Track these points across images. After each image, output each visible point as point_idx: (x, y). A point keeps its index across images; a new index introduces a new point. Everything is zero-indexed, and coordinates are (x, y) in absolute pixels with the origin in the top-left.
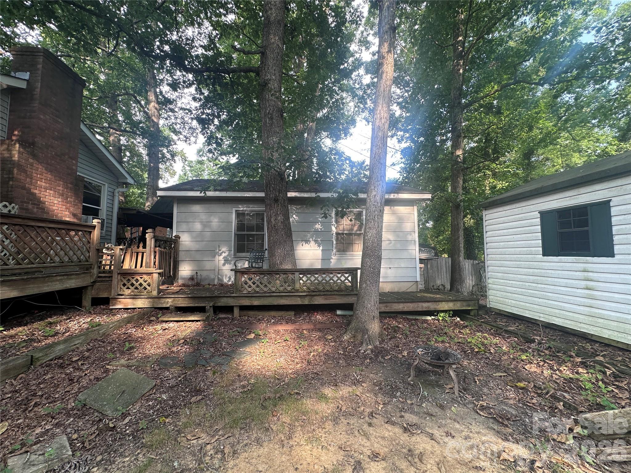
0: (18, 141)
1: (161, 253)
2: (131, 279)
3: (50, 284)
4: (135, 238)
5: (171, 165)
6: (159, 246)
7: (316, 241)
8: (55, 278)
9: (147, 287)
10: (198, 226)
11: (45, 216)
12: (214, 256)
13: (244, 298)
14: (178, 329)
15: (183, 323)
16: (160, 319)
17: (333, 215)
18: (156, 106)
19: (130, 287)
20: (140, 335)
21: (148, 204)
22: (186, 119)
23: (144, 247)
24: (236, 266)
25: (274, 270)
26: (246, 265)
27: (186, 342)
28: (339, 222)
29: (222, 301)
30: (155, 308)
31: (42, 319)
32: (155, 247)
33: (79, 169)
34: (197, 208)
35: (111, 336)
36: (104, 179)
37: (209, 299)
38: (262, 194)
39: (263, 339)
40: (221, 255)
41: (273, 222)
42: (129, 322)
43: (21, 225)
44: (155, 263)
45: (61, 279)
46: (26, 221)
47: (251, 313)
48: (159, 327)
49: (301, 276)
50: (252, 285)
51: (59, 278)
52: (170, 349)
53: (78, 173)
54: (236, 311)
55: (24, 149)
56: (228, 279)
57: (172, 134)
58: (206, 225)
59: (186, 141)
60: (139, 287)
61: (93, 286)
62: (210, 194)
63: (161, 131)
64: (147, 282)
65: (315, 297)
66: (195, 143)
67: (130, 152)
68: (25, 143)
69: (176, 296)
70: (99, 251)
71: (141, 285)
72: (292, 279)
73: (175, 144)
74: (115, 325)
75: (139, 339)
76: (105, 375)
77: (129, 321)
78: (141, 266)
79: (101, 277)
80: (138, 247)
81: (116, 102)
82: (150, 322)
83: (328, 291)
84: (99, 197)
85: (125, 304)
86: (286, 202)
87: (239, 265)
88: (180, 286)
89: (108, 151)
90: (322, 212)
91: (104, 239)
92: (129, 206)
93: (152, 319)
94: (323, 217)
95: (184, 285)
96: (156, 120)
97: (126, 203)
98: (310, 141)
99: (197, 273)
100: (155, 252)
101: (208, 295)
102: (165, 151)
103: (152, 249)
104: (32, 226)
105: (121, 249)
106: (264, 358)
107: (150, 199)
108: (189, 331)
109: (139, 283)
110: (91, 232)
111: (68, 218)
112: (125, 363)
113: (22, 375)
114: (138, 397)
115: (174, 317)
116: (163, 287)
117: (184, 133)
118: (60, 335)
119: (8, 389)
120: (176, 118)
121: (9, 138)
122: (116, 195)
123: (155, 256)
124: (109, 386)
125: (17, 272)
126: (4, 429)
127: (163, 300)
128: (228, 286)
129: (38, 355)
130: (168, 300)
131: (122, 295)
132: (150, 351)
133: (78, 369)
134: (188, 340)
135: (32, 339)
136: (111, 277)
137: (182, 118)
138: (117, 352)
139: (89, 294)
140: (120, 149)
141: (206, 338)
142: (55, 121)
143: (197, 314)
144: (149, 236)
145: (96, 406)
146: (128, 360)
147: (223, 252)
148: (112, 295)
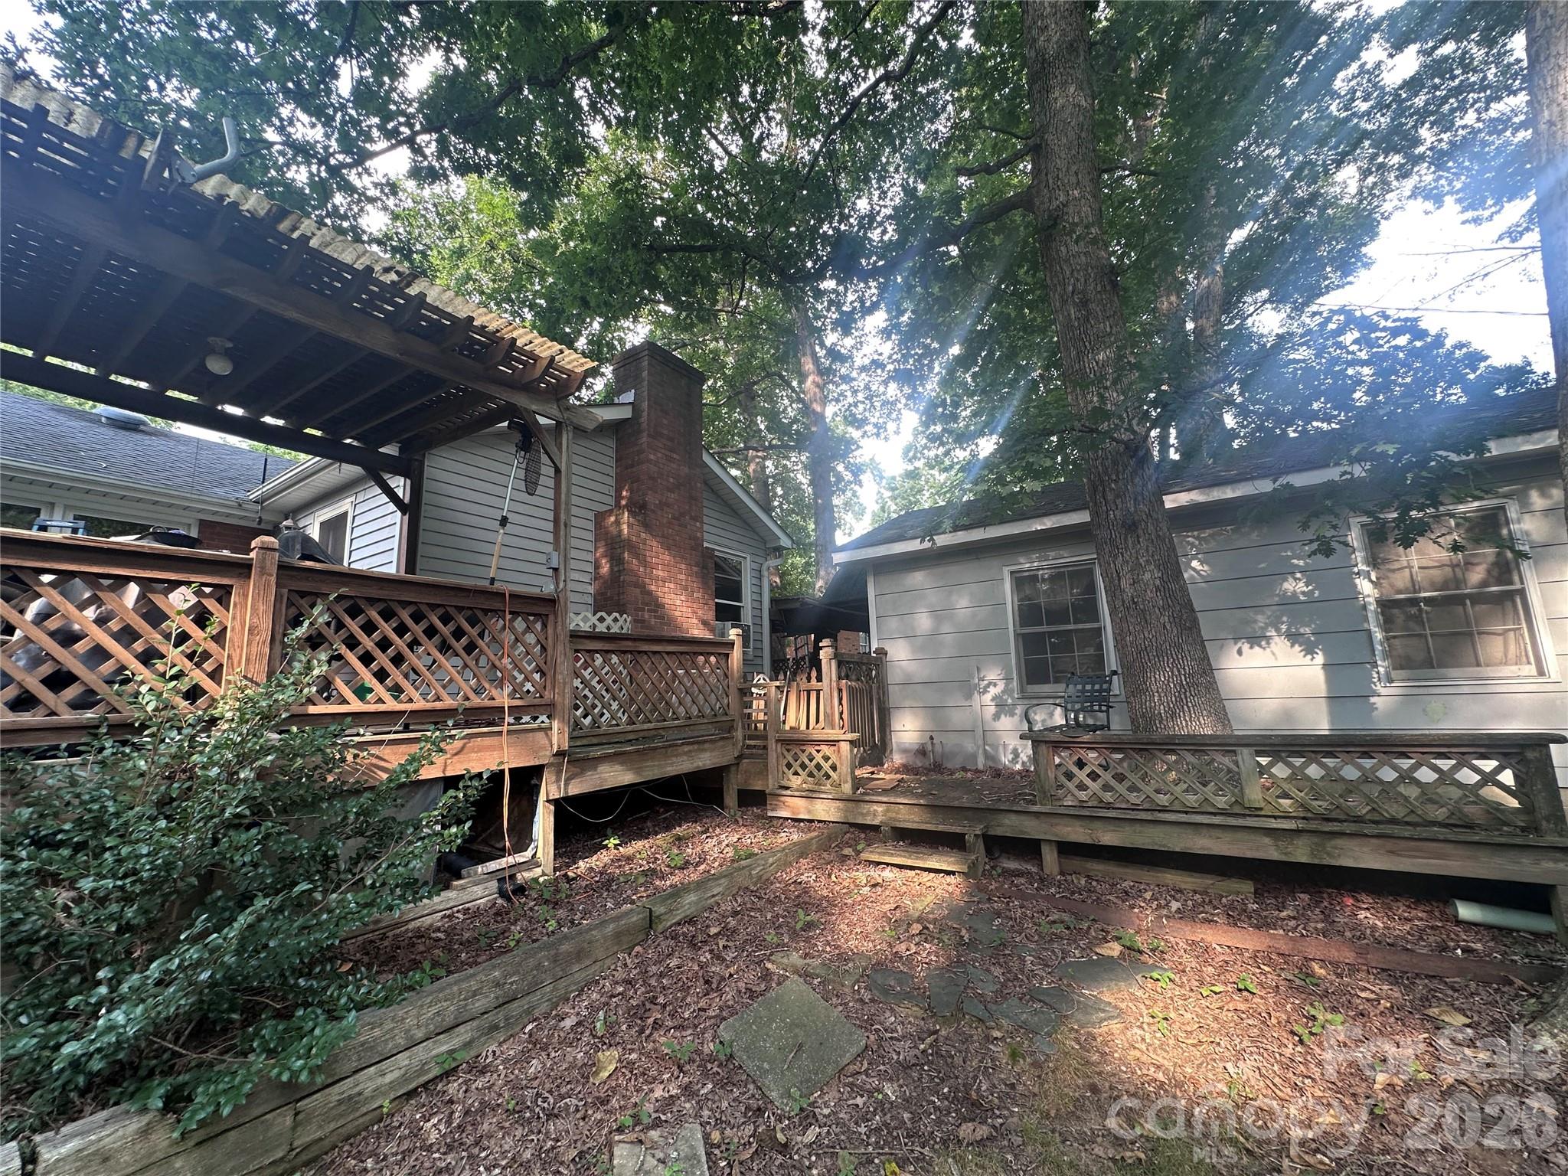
0: (626, 506)
1: (850, 689)
2: (799, 753)
3: (674, 760)
4: (803, 658)
5: (854, 494)
6: (847, 677)
7: (1293, 637)
8: (680, 749)
9: (831, 773)
10: (924, 622)
11: (667, 632)
12: (969, 696)
13: (1066, 820)
14: (904, 888)
15: (912, 873)
16: (864, 856)
17: (1354, 537)
18: (818, 379)
19: (800, 771)
20: (825, 893)
21: (820, 583)
22: (874, 388)
23: (819, 679)
24: (1029, 722)
25: (1155, 737)
26: (1059, 719)
27: (925, 935)
28: (1385, 561)
29: (1007, 822)
30: (852, 825)
31: (668, 829)
32: (840, 678)
33: (706, 536)
34: (918, 578)
35: (772, 883)
36: (742, 547)
37: (970, 813)
38: (1082, 517)
39: (1154, 967)
40: (985, 691)
41: (1129, 591)
42: (803, 855)
43: (631, 652)
44: (841, 714)
45: (690, 751)
46: (637, 644)
47: (1096, 867)
48: (861, 875)
49: (1264, 761)
50: (1088, 782)
51: (686, 748)
52: (890, 945)
53: (705, 545)
54: (1050, 857)
55: (634, 517)
56: (1010, 757)
57: (850, 429)
58: (939, 615)
59: (878, 435)
60: (815, 772)
61: (737, 765)
62: (942, 540)
63: (829, 429)
64: (830, 762)
65: (1339, 842)
67: (782, 486)
68: (638, 508)
69: (893, 800)
70: (744, 692)
71: (819, 767)
72: (1229, 771)
73: (859, 447)
74: (779, 860)
75: (825, 904)
76: (763, 987)
77: (802, 851)
78: (817, 721)
79: (749, 747)
80: (809, 679)
81: (753, 399)
82: (844, 859)
83: (1393, 821)
84: (739, 584)
85: (794, 810)
86: (1164, 526)
87: (1038, 718)
88: (897, 771)
89: (748, 493)
90: (1310, 535)
91: (751, 665)
92: (788, 593)
93: (847, 851)
94: (1314, 553)
95: (906, 768)
96: (818, 409)
97: (784, 587)
98: (1210, 332)
99: (932, 738)
100: (840, 690)
101: (966, 801)
102: (840, 468)
103: (834, 684)
104: (646, 652)
105: (779, 687)
106: (1172, 1042)
107: (822, 573)
108: (929, 899)
109: (814, 762)
110: (727, 655)
111: (698, 632)
112: (800, 962)
113: (638, 948)
114: (830, 1070)
115: (892, 855)
116: (863, 772)
117: (873, 420)
118: (692, 869)
119: (620, 975)
120: (855, 392)
121: (618, 505)
122: (765, 573)
123: (841, 699)
124: (772, 1020)
125: (631, 736)
126: (612, 1068)
127: (866, 807)
128: (1012, 774)
129: (659, 910)
130: (875, 807)
131: (787, 788)
132: (847, 941)
133: (719, 957)
134: (931, 927)
135: (654, 870)
136: (765, 748)
137: (867, 387)
138: (784, 930)
139: (733, 781)
140: (766, 484)
141: (976, 931)
142: (670, 459)
143: (946, 854)
144: (825, 655)
145: (750, 1066)
146: (806, 956)
147: (989, 684)
148: (771, 786)
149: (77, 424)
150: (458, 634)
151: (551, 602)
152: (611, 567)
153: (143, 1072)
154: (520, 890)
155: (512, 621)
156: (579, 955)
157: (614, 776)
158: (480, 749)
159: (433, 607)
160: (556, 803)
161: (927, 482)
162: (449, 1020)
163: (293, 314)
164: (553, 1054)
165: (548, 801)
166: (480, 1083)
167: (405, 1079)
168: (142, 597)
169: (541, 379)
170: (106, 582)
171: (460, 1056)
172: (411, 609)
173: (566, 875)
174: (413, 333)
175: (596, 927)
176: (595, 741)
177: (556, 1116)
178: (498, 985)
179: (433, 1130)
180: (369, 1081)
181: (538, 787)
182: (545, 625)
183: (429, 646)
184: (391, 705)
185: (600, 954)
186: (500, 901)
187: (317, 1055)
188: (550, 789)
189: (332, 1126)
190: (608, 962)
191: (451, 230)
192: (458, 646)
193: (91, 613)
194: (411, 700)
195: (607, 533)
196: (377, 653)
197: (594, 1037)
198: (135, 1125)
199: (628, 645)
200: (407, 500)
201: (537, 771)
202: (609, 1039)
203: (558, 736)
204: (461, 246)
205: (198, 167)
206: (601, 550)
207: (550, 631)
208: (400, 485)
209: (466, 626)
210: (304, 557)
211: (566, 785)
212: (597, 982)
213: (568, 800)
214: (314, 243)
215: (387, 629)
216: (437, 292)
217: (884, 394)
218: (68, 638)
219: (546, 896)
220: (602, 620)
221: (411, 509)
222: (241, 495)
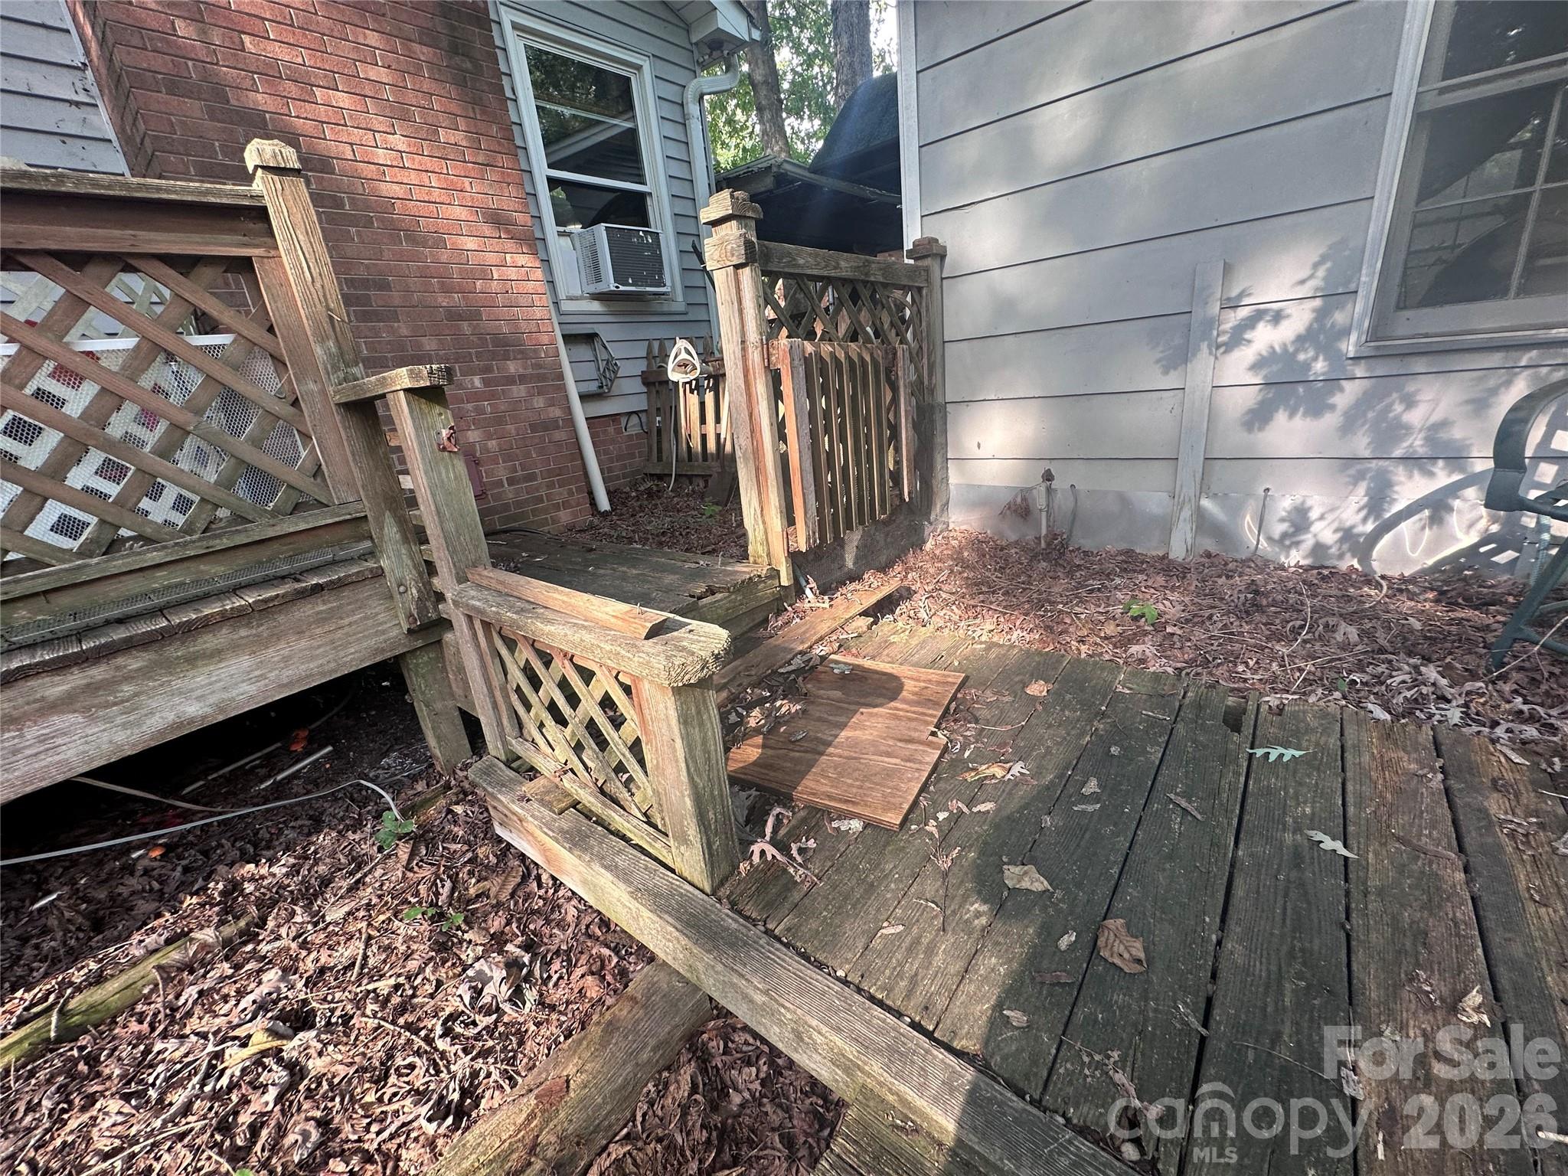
1: (814, 370)
12: (1180, 357)
32: (771, 329)
40: (1238, 338)
56: (1279, 529)
99: (1048, 477)
100: (776, 376)
103: (755, 357)
122: (693, 109)
144: (718, 251)
147: (1258, 317)
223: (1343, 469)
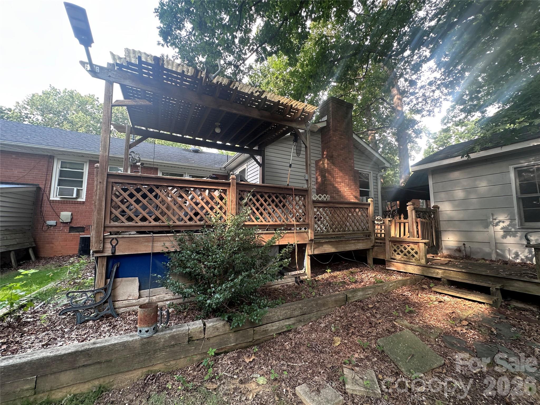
0: (326, 157)
1: (423, 223)
2: (400, 246)
3: (349, 245)
6: (420, 217)
8: (351, 242)
9: (415, 255)
10: (460, 194)
11: (342, 200)
12: (487, 226)
14: (456, 305)
15: (460, 300)
16: (433, 289)
19: (400, 253)
20: (416, 301)
21: (402, 181)
22: (427, 95)
23: (406, 218)
24: (528, 240)
27: (471, 326)
29: (516, 285)
30: (426, 276)
31: (347, 268)
32: (417, 217)
33: (355, 165)
34: (456, 175)
35: (391, 293)
36: (369, 168)
37: (492, 279)
40: (497, 224)
42: (404, 285)
43: (332, 207)
44: (418, 232)
45: (354, 243)
46: (334, 204)
48: (433, 297)
51: (353, 242)
52: (452, 327)
53: (355, 168)
55: (329, 161)
56: (513, 256)
57: (414, 115)
58: (468, 190)
59: (429, 115)
60: (407, 254)
61: (373, 249)
63: (405, 116)
64: (414, 251)
66: (440, 112)
67: (383, 143)
68: (330, 158)
69: (447, 268)
70: (373, 222)
71: (409, 252)
74: (394, 285)
75: (417, 305)
76: (393, 330)
77: (404, 283)
78: (404, 235)
79: (377, 243)
80: (400, 218)
82: (423, 289)
84: (368, 183)
85: (397, 268)
87: (533, 238)
88: (446, 257)
91: (376, 212)
92: (387, 185)
93: (424, 286)
95: (449, 256)
96: (400, 109)
97: (385, 183)
99: (464, 244)
100: (417, 223)
101: (488, 272)
102: (410, 132)
103: (414, 220)
104: (337, 207)
105: (389, 221)
107: (403, 176)
108: (470, 312)
109: (407, 250)
110: (367, 209)
111: (353, 200)
112: (409, 325)
113: (343, 307)
114: (428, 368)
115: (448, 291)
116: (430, 256)
117: (426, 109)
118: (358, 284)
119: (338, 314)
120: (417, 99)
121: (323, 157)
122: (379, 178)
123: (417, 226)
124: (399, 343)
125: (334, 236)
126: (339, 343)
127: (433, 270)
128: (515, 264)
129: (349, 295)
130: (438, 270)
131: (395, 259)
132: (429, 321)
133: (374, 316)
134: (473, 324)
135: (344, 282)
136: (385, 243)
137: (424, 95)
138: (400, 311)
139: (371, 254)
140: (376, 143)
141: (500, 330)
142: (341, 138)
143: (479, 294)
144: (409, 208)
145: (392, 357)
146: (411, 323)
147: (500, 222)
148: (387, 258)
149: (187, 153)
150: (280, 202)
151: (306, 191)
152: (322, 179)
153: (221, 311)
154: (302, 281)
155: (295, 197)
156: (324, 305)
157: (329, 249)
158: (288, 237)
159: (273, 193)
160: (311, 256)
161: (454, 133)
162: (288, 316)
163: (235, 111)
164: (319, 334)
165: (308, 255)
166: (298, 336)
167: (278, 329)
168: (209, 193)
169: (300, 117)
170: (203, 190)
171: (292, 327)
172: (268, 194)
173: (315, 279)
174: (263, 110)
175: (329, 297)
176: (322, 237)
177: (323, 353)
178: (301, 309)
179: (287, 345)
180: (270, 327)
181: (305, 250)
182: (305, 199)
183: (273, 205)
184: (264, 223)
185: (331, 306)
186: (296, 284)
187: (259, 317)
188: (309, 252)
189: (262, 337)
190: (333, 309)
191: (265, 77)
192: (281, 205)
193: (200, 198)
194: (269, 222)
195: (320, 167)
196: (260, 208)
197: (332, 332)
198: (222, 323)
199: (331, 205)
200: (261, 163)
201: (304, 245)
202: (337, 333)
203: (310, 235)
204: (268, 81)
205: (213, 75)
206: (318, 173)
207: (306, 200)
208: (259, 158)
209: (282, 199)
210: (241, 181)
211: (314, 250)
212: (330, 315)
213: (315, 255)
214: (239, 89)
215: (262, 200)
216: (269, 96)
217: (432, 96)
218: (197, 204)
219: (310, 285)
220: (320, 197)
221: (262, 165)
222: (221, 166)
223: (522, 246)
